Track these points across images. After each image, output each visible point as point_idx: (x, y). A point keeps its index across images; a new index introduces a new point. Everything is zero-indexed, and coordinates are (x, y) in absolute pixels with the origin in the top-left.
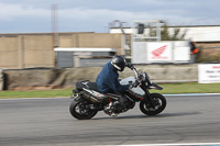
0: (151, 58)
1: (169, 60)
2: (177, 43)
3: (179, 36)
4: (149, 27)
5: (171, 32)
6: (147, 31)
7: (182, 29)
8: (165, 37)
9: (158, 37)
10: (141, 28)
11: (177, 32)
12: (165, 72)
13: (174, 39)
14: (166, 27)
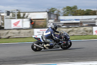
0: (13, 27)
1: (21, 27)
2: (24, 20)
3: (25, 16)
4: (12, 12)
5: (22, 15)
6: (11, 14)
7: (27, 14)
8: (19, 17)
9: (16, 17)
10: (8, 13)
11: (24, 15)
12: (19, 33)
13: (23, 18)
14: (19, 12)
